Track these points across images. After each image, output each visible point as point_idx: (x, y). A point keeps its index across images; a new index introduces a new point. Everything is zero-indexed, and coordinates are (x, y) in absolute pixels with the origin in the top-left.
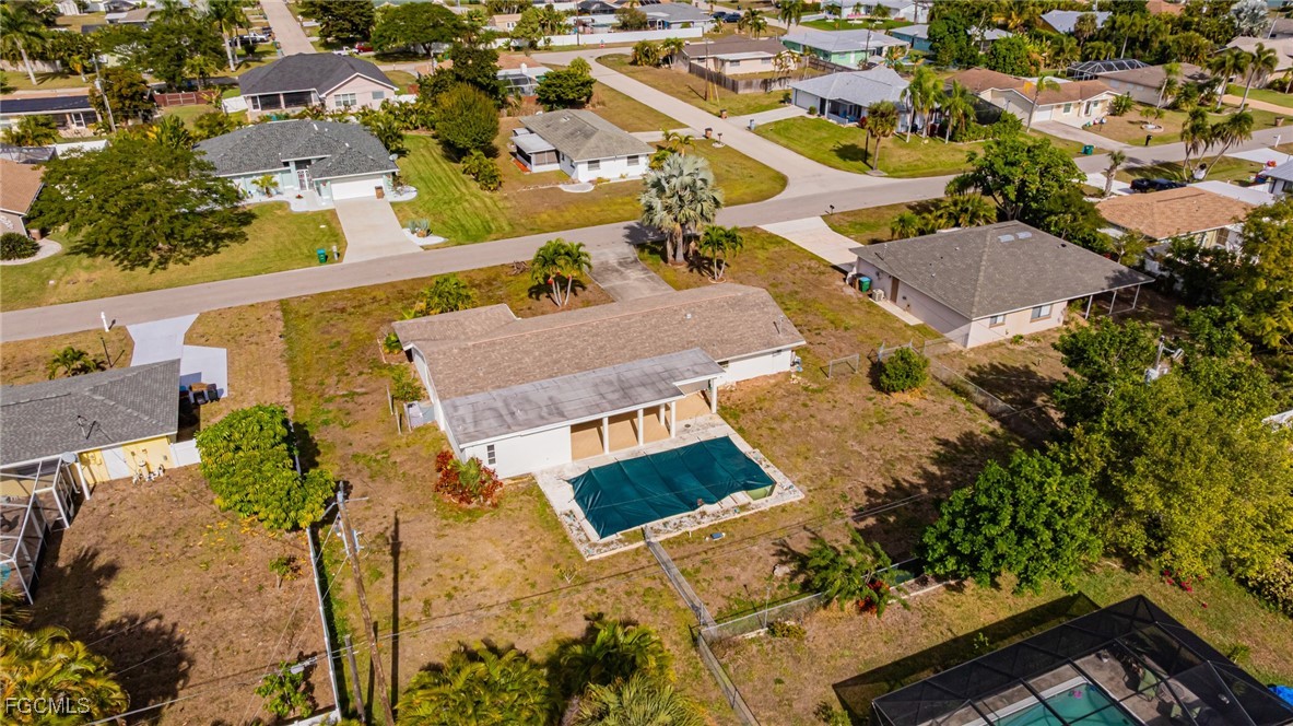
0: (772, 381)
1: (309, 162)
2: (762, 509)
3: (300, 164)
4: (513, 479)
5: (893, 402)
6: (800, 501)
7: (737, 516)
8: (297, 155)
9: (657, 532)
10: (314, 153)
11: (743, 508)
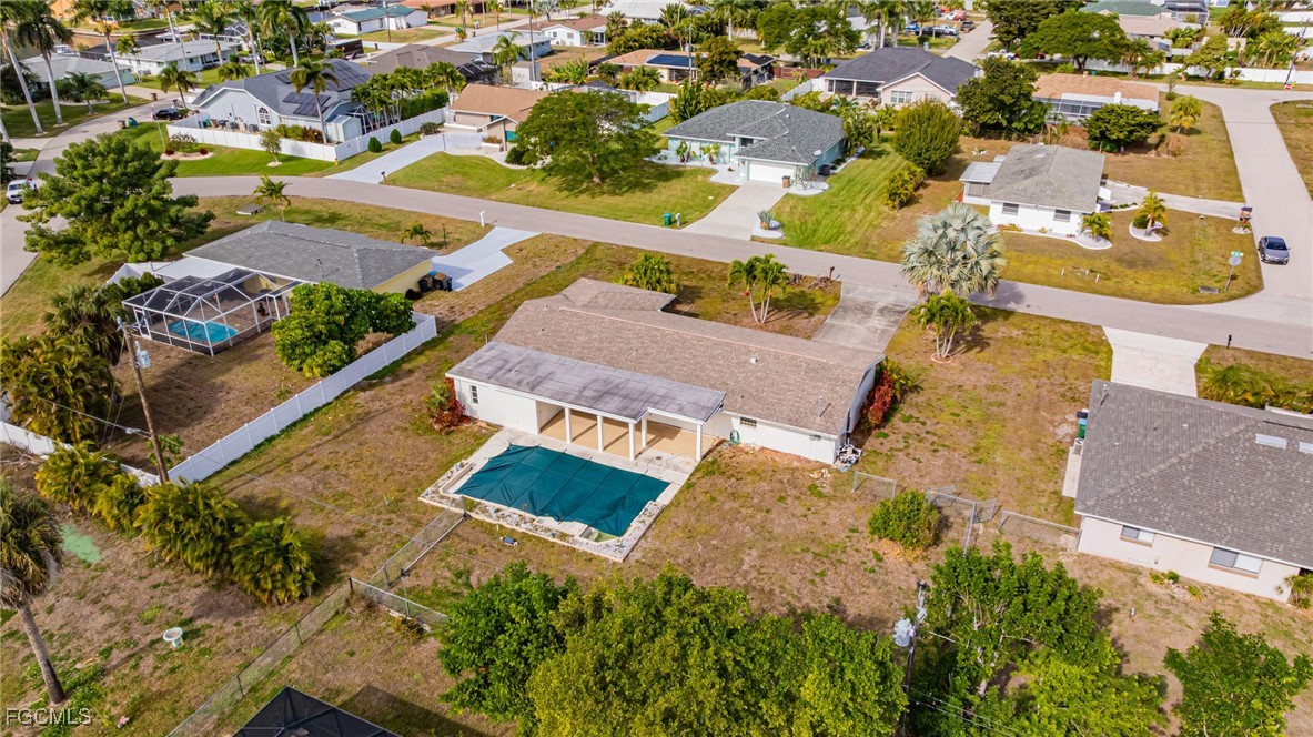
0: (796, 464)
1: (751, 141)
2: (576, 547)
3: (744, 141)
4: (488, 424)
5: (870, 546)
6: (614, 563)
7: (551, 539)
8: (742, 132)
9: (484, 511)
10: (756, 133)
11: (563, 536)
